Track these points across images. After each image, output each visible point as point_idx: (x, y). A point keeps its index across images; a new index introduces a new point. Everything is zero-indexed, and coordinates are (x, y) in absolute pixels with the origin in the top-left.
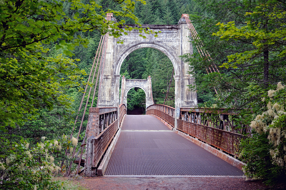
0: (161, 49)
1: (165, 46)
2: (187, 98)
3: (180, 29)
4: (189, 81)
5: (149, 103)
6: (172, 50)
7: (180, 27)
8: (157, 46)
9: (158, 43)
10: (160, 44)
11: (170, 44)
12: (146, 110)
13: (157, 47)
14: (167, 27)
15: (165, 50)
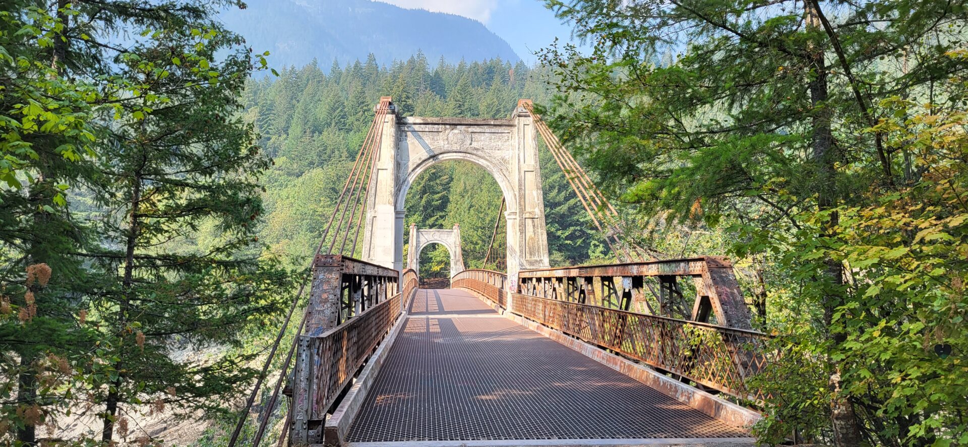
0: (482, 162)
1: (488, 158)
2: (531, 254)
3: (515, 126)
4: (533, 222)
5: (456, 269)
6: (502, 165)
7: (516, 123)
8: (474, 157)
9: (475, 152)
10: (479, 153)
11: (498, 154)
12: (451, 282)
13: (473, 159)
14: (492, 123)
15: (489, 164)
